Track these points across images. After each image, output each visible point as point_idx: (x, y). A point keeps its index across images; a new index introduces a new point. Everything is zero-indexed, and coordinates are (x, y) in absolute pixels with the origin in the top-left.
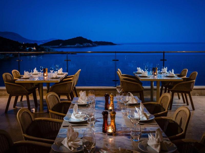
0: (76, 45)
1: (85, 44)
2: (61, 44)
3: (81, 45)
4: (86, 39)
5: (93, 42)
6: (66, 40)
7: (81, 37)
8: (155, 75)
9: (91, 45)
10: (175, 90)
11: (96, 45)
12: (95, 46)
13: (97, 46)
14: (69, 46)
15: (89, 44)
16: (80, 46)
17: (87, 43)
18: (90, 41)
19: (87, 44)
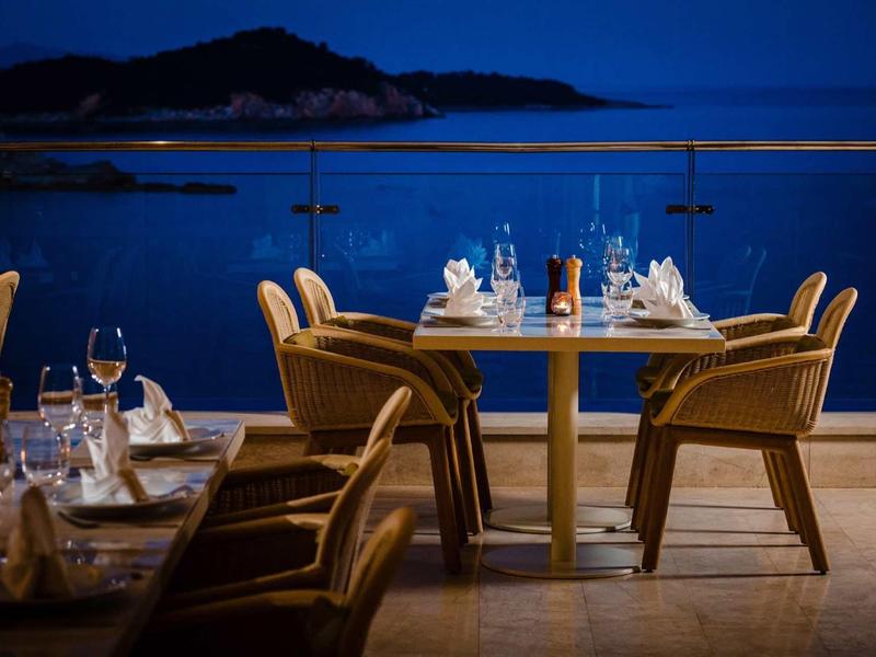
0: (229, 110)
1: (316, 102)
2: (91, 101)
3: (280, 112)
4: (323, 46)
5: (392, 80)
6: (138, 64)
7: (281, 31)
8: (562, 314)
9: (368, 105)
10: (684, 423)
11: (420, 110)
12: (409, 117)
13: (427, 115)
14: (169, 115)
15: (354, 95)
16: (265, 115)
17: (329, 91)
18: (359, 74)
19: (332, 99)
